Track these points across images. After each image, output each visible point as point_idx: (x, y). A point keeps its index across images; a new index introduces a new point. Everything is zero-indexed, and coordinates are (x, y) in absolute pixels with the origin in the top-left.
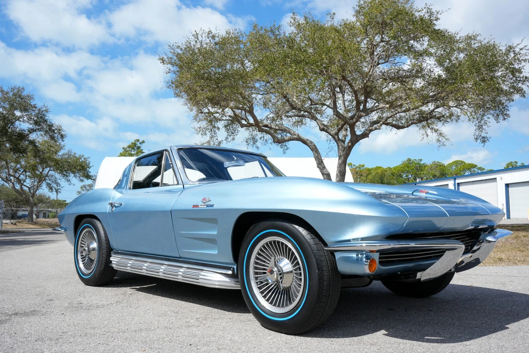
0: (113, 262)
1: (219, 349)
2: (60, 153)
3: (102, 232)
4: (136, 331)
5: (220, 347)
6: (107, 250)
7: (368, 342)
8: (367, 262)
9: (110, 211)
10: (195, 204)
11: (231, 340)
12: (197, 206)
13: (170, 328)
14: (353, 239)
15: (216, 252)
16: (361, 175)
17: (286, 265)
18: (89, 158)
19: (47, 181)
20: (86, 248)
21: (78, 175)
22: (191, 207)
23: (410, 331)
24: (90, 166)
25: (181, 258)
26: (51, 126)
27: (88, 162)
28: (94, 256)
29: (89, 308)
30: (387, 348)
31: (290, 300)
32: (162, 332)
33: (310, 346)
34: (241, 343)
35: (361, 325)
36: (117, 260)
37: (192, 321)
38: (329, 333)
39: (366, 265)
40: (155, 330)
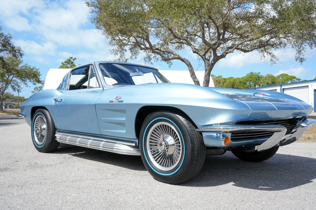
0: (57, 137)
1: (127, 193)
2: (20, 66)
3: (49, 118)
4: (73, 182)
5: (127, 192)
6: (53, 130)
7: (222, 189)
8: (223, 139)
9: (55, 104)
10: (111, 100)
11: (134, 187)
12: (112, 102)
13: (95, 180)
14: (215, 124)
15: (124, 132)
16: (220, 83)
17: (170, 140)
18: (39, 69)
19: (11, 84)
20: (39, 128)
21: (32, 80)
22: (108, 102)
23: (250, 183)
24: (40, 74)
25: (102, 135)
26: (13, 48)
27: (38, 72)
28: (45, 133)
29: (42, 167)
30: (234, 194)
31: (173, 163)
32: (90, 182)
33: (185, 191)
34: (141, 189)
35: (218, 179)
36: (59, 136)
37: (109, 175)
38: (198, 184)
39: (222, 141)
40: (85, 180)
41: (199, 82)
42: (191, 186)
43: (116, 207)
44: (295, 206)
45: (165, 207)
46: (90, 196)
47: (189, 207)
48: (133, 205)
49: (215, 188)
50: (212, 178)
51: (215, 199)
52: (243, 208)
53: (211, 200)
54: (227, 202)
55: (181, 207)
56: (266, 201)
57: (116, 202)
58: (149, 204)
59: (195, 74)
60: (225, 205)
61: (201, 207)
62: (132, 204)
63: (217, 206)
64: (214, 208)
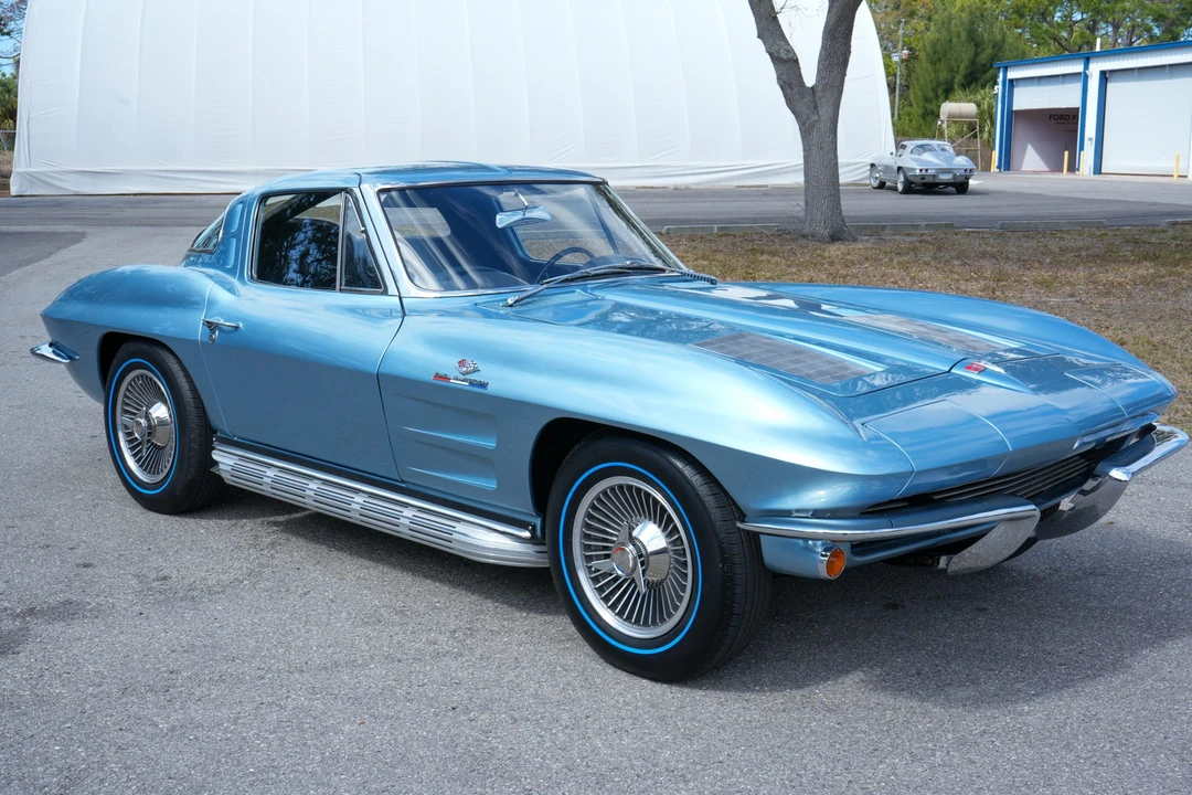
0: (221, 466)
1: (516, 721)
3: (184, 385)
4: (326, 668)
5: (516, 716)
7: (822, 702)
8: (826, 556)
9: (206, 339)
10: (442, 372)
11: (535, 696)
12: (446, 378)
13: (399, 661)
15: (492, 485)
17: (651, 536)
20: (143, 421)
22: (430, 378)
23: (918, 674)
25: (403, 482)
30: (856, 721)
31: (660, 615)
32: (384, 673)
33: (700, 713)
34: (559, 704)
35: (815, 655)
36: (232, 463)
37: (441, 638)
38: (744, 679)
39: (822, 562)
40: (366, 665)
41: (796, 61)
42: (723, 690)
43: (491, 776)
44: (1027, 770)
45: (638, 776)
46: (402, 734)
47: (709, 775)
48: (541, 767)
49: (798, 697)
50: (796, 649)
51: (792, 743)
52: (870, 778)
53: (779, 747)
54: (827, 758)
55: (684, 776)
56: (948, 752)
57: (486, 756)
58: (588, 766)
59: (781, 22)
60: (819, 766)
61: (744, 775)
62: (538, 765)
63: (793, 770)
64: (785, 777)
